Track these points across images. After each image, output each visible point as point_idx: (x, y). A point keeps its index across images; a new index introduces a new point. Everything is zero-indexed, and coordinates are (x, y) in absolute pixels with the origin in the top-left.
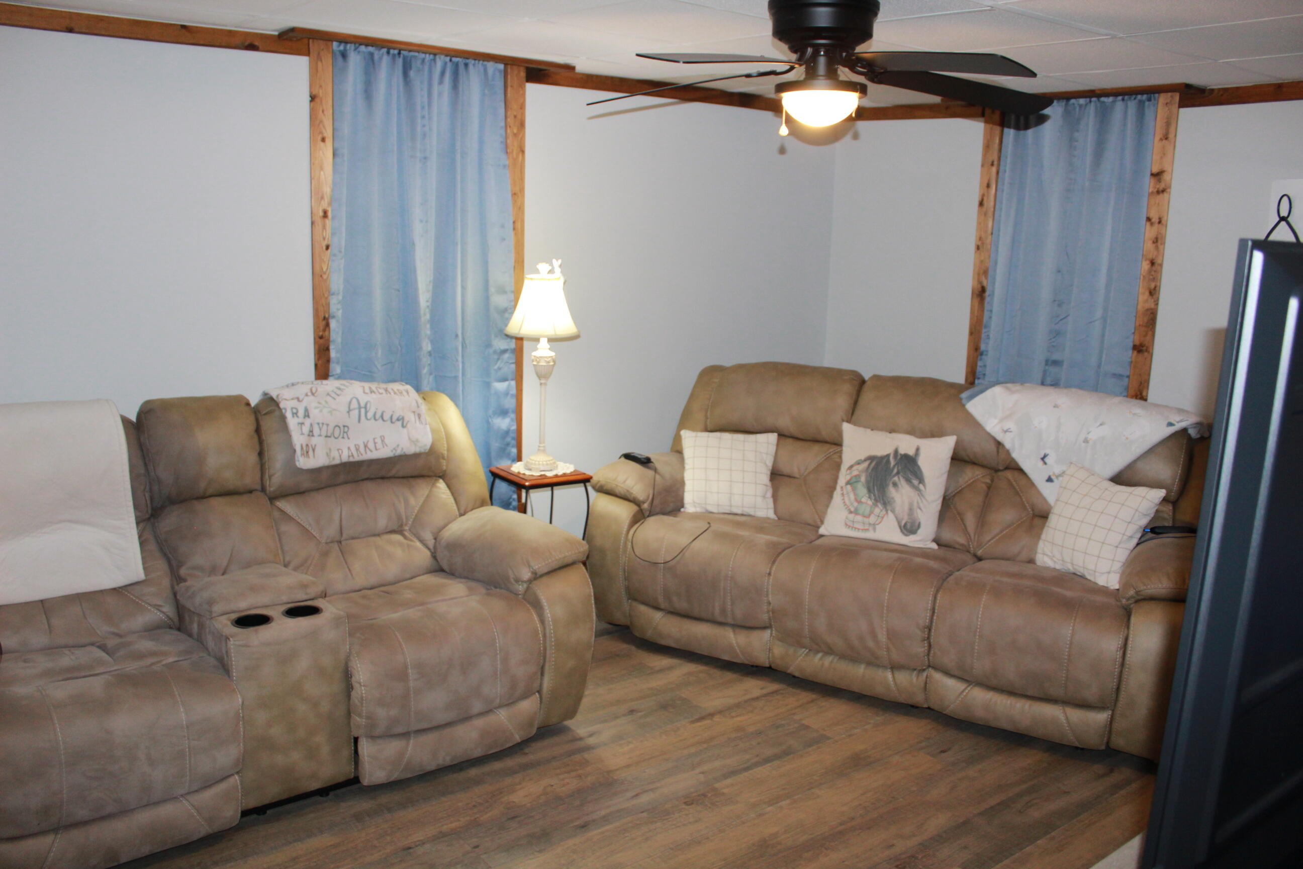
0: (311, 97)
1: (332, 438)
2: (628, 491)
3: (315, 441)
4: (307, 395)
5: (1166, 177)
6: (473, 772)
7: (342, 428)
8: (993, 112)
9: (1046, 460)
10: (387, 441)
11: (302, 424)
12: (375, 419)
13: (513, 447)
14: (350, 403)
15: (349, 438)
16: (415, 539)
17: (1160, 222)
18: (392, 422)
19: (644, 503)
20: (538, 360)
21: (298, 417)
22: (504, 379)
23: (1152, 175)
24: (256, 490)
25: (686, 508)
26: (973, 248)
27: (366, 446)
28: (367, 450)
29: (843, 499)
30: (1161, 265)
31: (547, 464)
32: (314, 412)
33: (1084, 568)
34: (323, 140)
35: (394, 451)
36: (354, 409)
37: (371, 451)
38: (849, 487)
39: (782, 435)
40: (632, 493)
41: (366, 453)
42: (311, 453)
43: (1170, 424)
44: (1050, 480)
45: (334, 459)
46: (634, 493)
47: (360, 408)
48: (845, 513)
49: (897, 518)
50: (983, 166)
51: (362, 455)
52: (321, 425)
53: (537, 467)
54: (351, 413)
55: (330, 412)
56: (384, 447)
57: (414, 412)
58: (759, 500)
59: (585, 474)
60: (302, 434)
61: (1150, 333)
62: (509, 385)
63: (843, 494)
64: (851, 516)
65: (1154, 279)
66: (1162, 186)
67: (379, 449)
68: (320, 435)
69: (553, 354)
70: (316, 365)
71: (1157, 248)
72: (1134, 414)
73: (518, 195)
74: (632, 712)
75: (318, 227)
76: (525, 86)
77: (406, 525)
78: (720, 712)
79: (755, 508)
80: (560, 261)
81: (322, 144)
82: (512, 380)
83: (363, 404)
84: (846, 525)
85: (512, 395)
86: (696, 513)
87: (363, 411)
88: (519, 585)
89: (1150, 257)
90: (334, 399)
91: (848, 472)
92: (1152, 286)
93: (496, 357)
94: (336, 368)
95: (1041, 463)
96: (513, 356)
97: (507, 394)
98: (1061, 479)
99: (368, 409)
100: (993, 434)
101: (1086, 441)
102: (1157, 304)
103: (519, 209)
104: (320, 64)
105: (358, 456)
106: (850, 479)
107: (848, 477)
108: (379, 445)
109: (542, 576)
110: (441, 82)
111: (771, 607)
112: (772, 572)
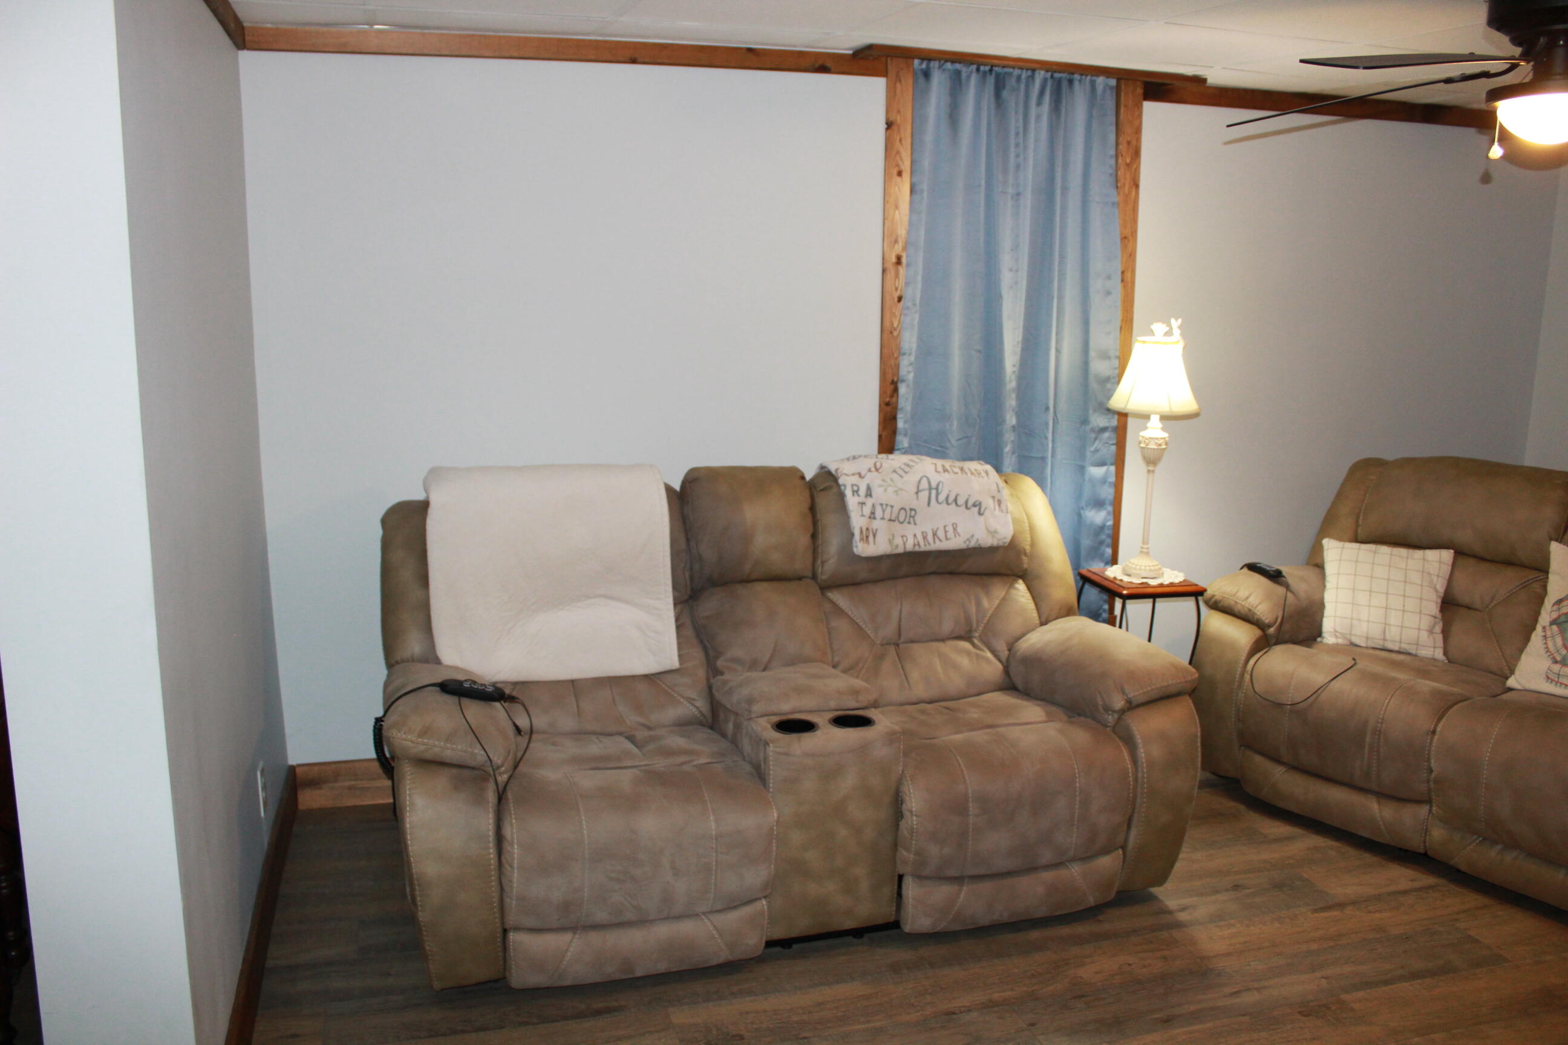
0: (887, 123)
1: (897, 522)
2: (1250, 610)
3: (876, 524)
4: (870, 470)
6: (1035, 935)
7: (908, 511)
10: (959, 530)
11: (863, 504)
12: (948, 504)
13: (1108, 546)
14: (919, 482)
15: (915, 524)
16: (985, 649)
18: (967, 508)
19: (1270, 626)
20: (1147, 441)
21: (858, 495)
22: (1102, 464)
24: (806, 577)
25: (1323, 638)
27: (935, 534)
28: (937, 540)
29: (1546, 643)
31: (1151, 570)
32: (877, 491)
34: (900, 174)
35: (968, 542)
36: (923, 490)
37: (941, 541)
38: (1555, 627)
39: (1460, 553)
40: (1255, 613)
41: (934, 542)
42: (871, 538)
45: (897, 546)
46: (1258, 613)
47: (930, 489)
48: (1545, 664)
51: (929, 544)
52: (884, 507)
53: (1139, 572)
54: (920, 494)
55: (896, 492)
56: (955, 536)
57: (993, 497)
58: (1424, 635)
59: (1197, 585)
60: (863, 515)
62: (1107, 471)
63: (1545, 637)
64: (1556, 668)
67: (950, 539)
68: (883, 518)
69: (1165, 435)
70: (880, 436)
73: (1128, 239)
74: (1236, 887)
75: (890, 275)
76: (1142, 105)
77: (976, 631)
78: (1354, 903)
79: (1417, 644)
80: (1180, 321)
81: (898, 179)
82: (1112, 464)
83: (934, 485)
84: (1548, 678)
85: (1110, 483)
86: (1337, 644)
87: (934, 492)
88: (1109, 715)
90: (902, 477)
91: (1555, 607)
93: (1093, 435)
94: (903, 441)
96: (1114, 435)
97: (1104, 481)
99: (940, 491)
103: (1130, 257)
104: (898, 85)
105: (925, 545)
106: (1559, 617)
107: (1555, 615)
108: (950, 534)
109: (1138, 706)
110: (1039, 103)
111: (1433, 775)
112: (1438, 729)
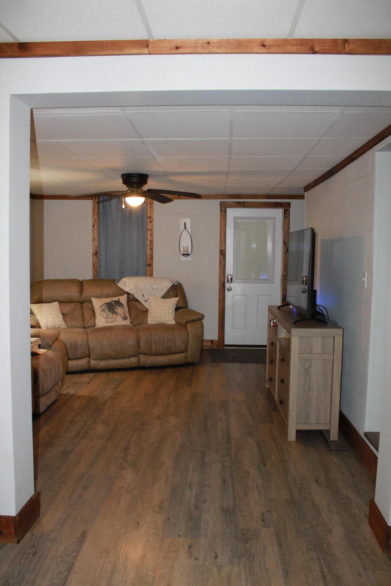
5: (152, 217)
8: (96, 198)
9: (144, 296)
17: (151, 230)
23: (148, 217)
26: (91, 240)
29: (102, 316)
30: (153, 242)
33: (165, 321)
38: (102, 312)
39: (59, 302)
43: (172, 282)
44: (146, 301)
49: (121, 316)
50: (93, 215)
58: (62, 322)
61: (152, 261)
64: (107, 319)
65: (151, 246)
66: (151, 220)
71: (151, 237)
72: (162, 281)
79: (60, 325)
88: (49, 347)
89: (150, 239)
92: (151, 247)
95: (143, 297)
98: (148, 300)
100: (127, 291)
101: (153, 289)
102: (153, 252)
111: (90, 349)
112: (89, 338)
